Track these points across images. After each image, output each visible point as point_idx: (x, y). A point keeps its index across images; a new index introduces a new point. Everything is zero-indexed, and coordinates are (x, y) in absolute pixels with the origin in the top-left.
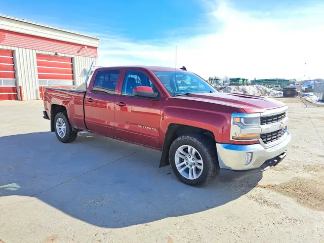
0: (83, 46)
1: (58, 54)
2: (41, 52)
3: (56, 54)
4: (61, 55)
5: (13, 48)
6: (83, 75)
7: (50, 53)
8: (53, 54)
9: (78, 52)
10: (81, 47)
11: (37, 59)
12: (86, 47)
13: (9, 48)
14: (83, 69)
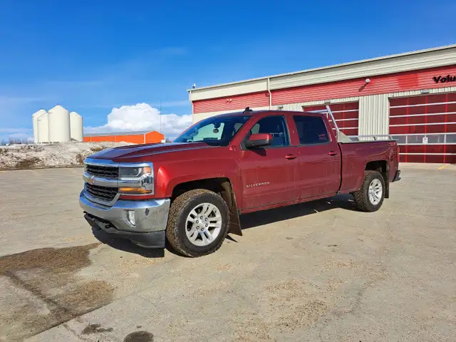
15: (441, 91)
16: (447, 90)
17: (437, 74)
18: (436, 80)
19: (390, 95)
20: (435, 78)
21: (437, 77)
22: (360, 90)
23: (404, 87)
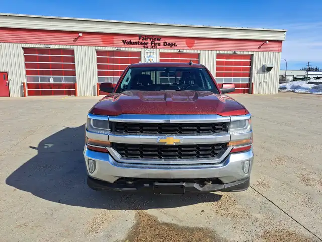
0: (264, 41)
1: (236, 52)
2: (221, 52)
3: (235, 53)
4: (239, 53)
5: (199, 52)
6: (261, 72)
7: (229, 53)
8: (232, 53)
9: (259, 48)
10: (262, 43)
11: (217, 59)
12: (267, 42)
13: (196, 52)
14: (261, 65)
15: (127, 50)
16: (130, 50)
17: (125, 39)
18: (124, 42)
19: (97, 48)
20: (123, 41)
21: (125, 40)
22: (75, 41)
23: (106, 44)
